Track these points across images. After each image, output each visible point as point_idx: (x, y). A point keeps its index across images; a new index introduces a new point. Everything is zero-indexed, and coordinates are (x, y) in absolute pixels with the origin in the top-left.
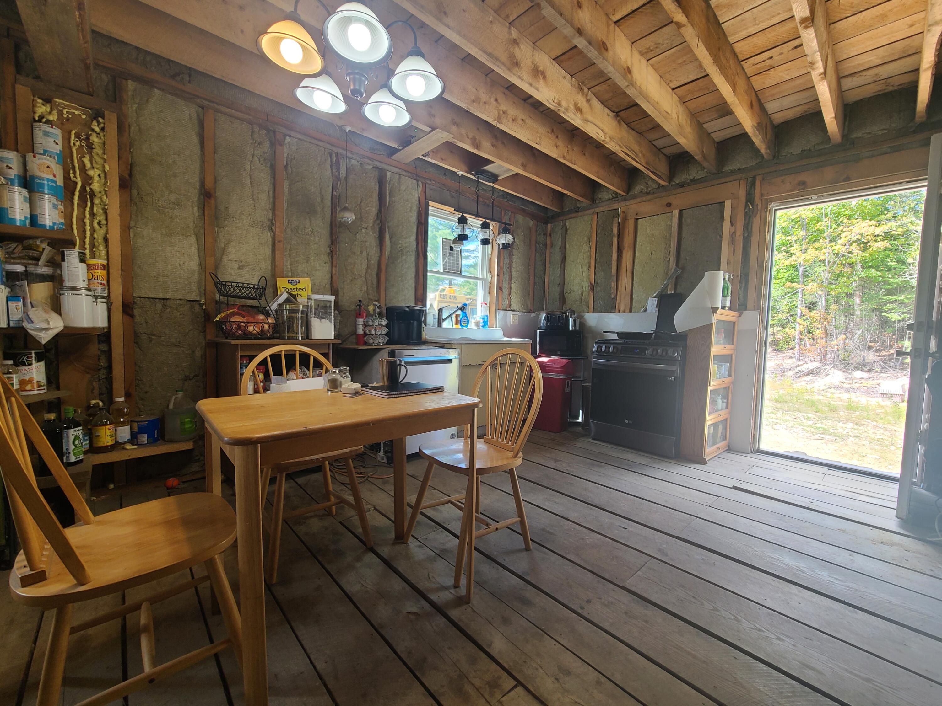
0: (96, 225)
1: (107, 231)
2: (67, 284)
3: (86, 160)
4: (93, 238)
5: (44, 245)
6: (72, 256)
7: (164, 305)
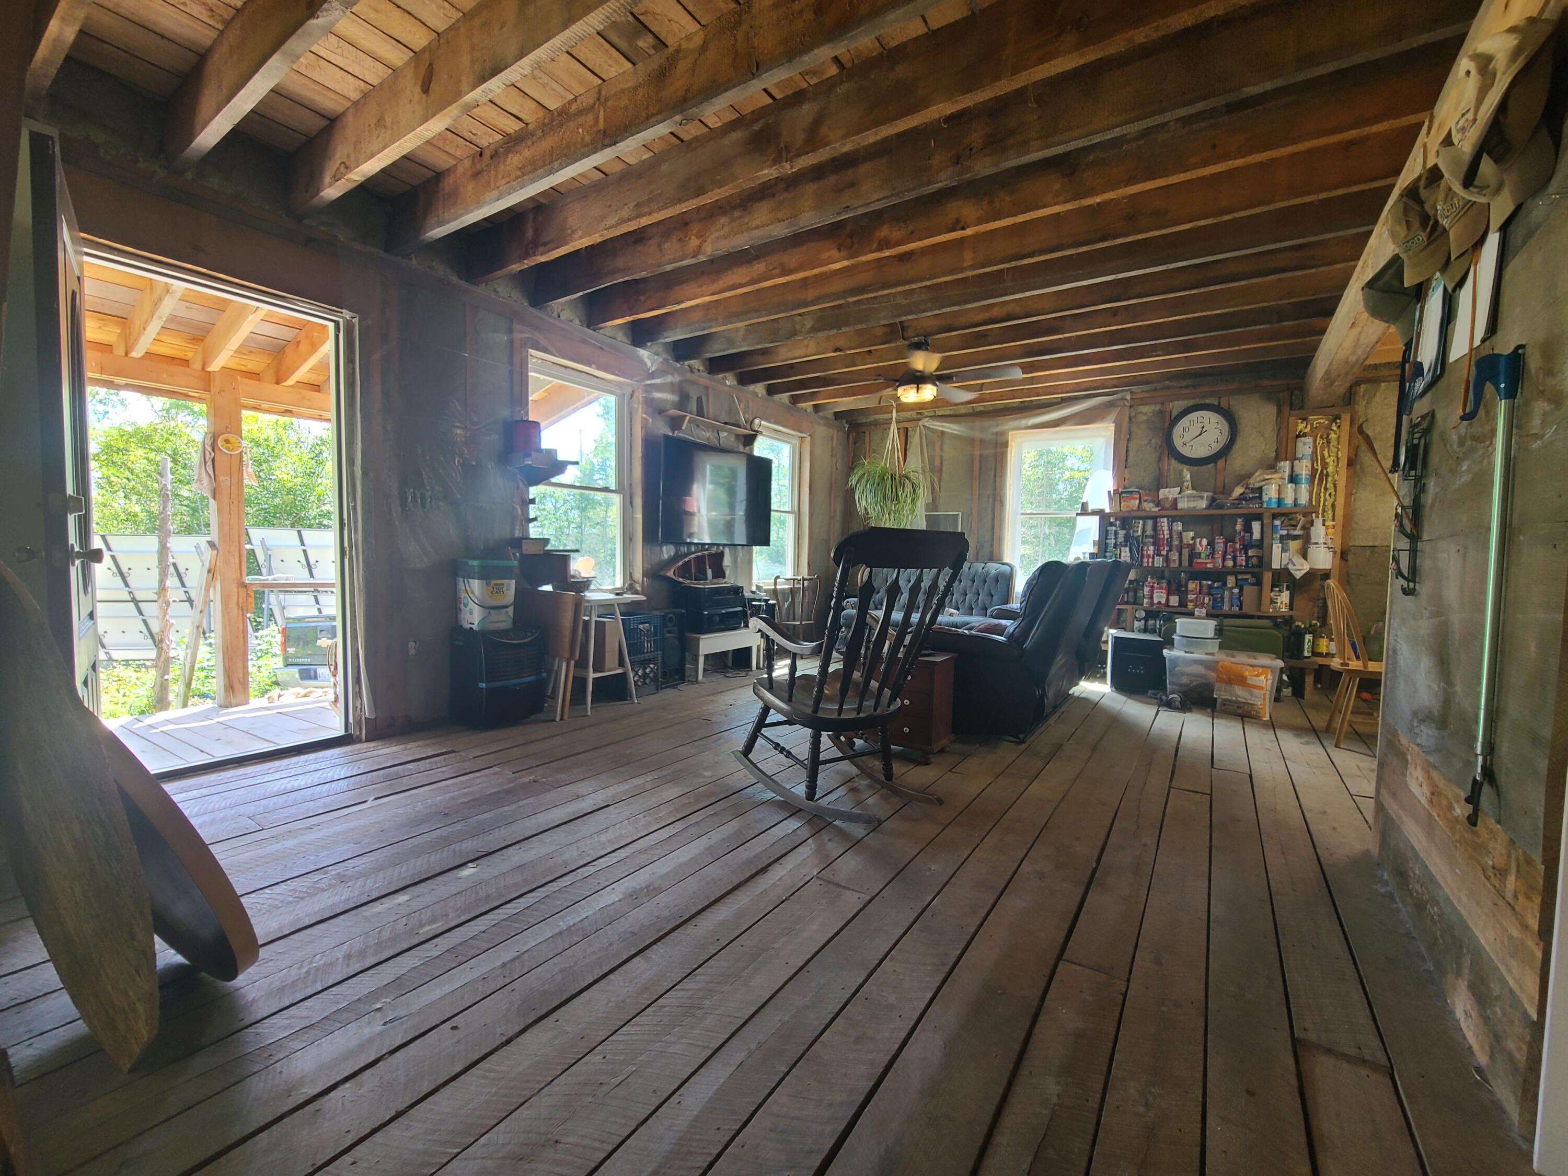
0: (1327, 496)
1: (1335, 500)
2: (1313, 541)
3: (1326, 453)
4: (1324, 505)
5: (1301, 517)
6: (1318, 523)
7: (1372, 552)
